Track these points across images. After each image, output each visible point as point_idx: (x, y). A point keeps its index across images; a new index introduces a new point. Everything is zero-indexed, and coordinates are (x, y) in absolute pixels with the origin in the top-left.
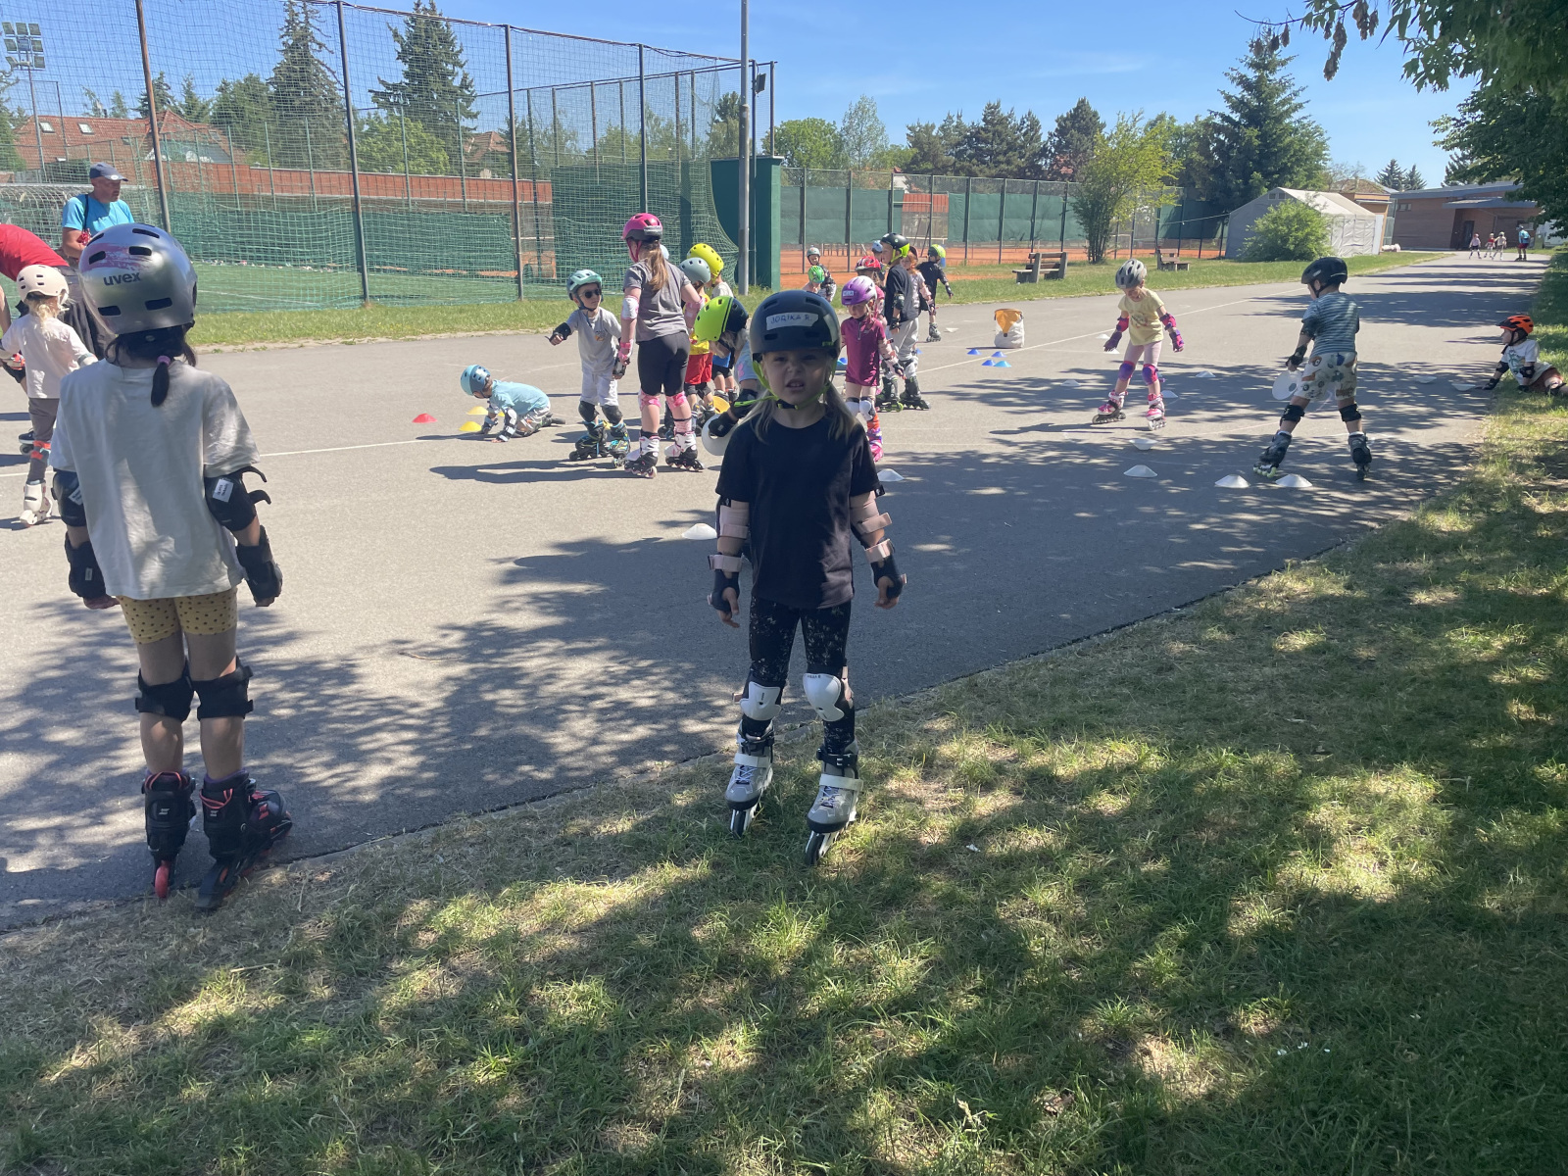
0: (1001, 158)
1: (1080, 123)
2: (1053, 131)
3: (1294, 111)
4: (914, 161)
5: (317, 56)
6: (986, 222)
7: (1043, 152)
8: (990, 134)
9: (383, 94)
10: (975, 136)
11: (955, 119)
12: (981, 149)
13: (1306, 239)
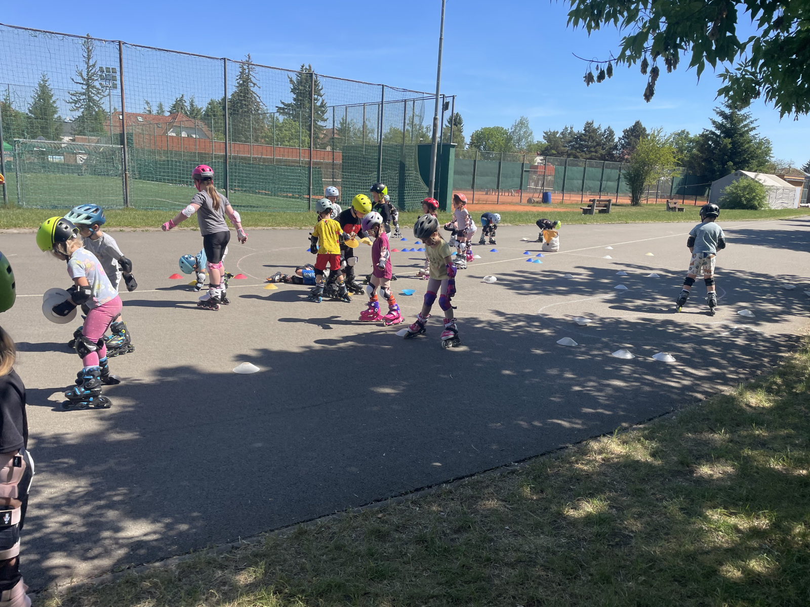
0: (593, 149)
1: (636, 132)
2: (621, 137)
3: (751, 131)
4: (547, 149)
5: (252, 89)
6: (575, 182)
7: (615, 147)
8: (587, 138)
9: (283, 109)
10: (580, 137)
11: (569, 129)
12: (582, 144)
13: (754, 198)
